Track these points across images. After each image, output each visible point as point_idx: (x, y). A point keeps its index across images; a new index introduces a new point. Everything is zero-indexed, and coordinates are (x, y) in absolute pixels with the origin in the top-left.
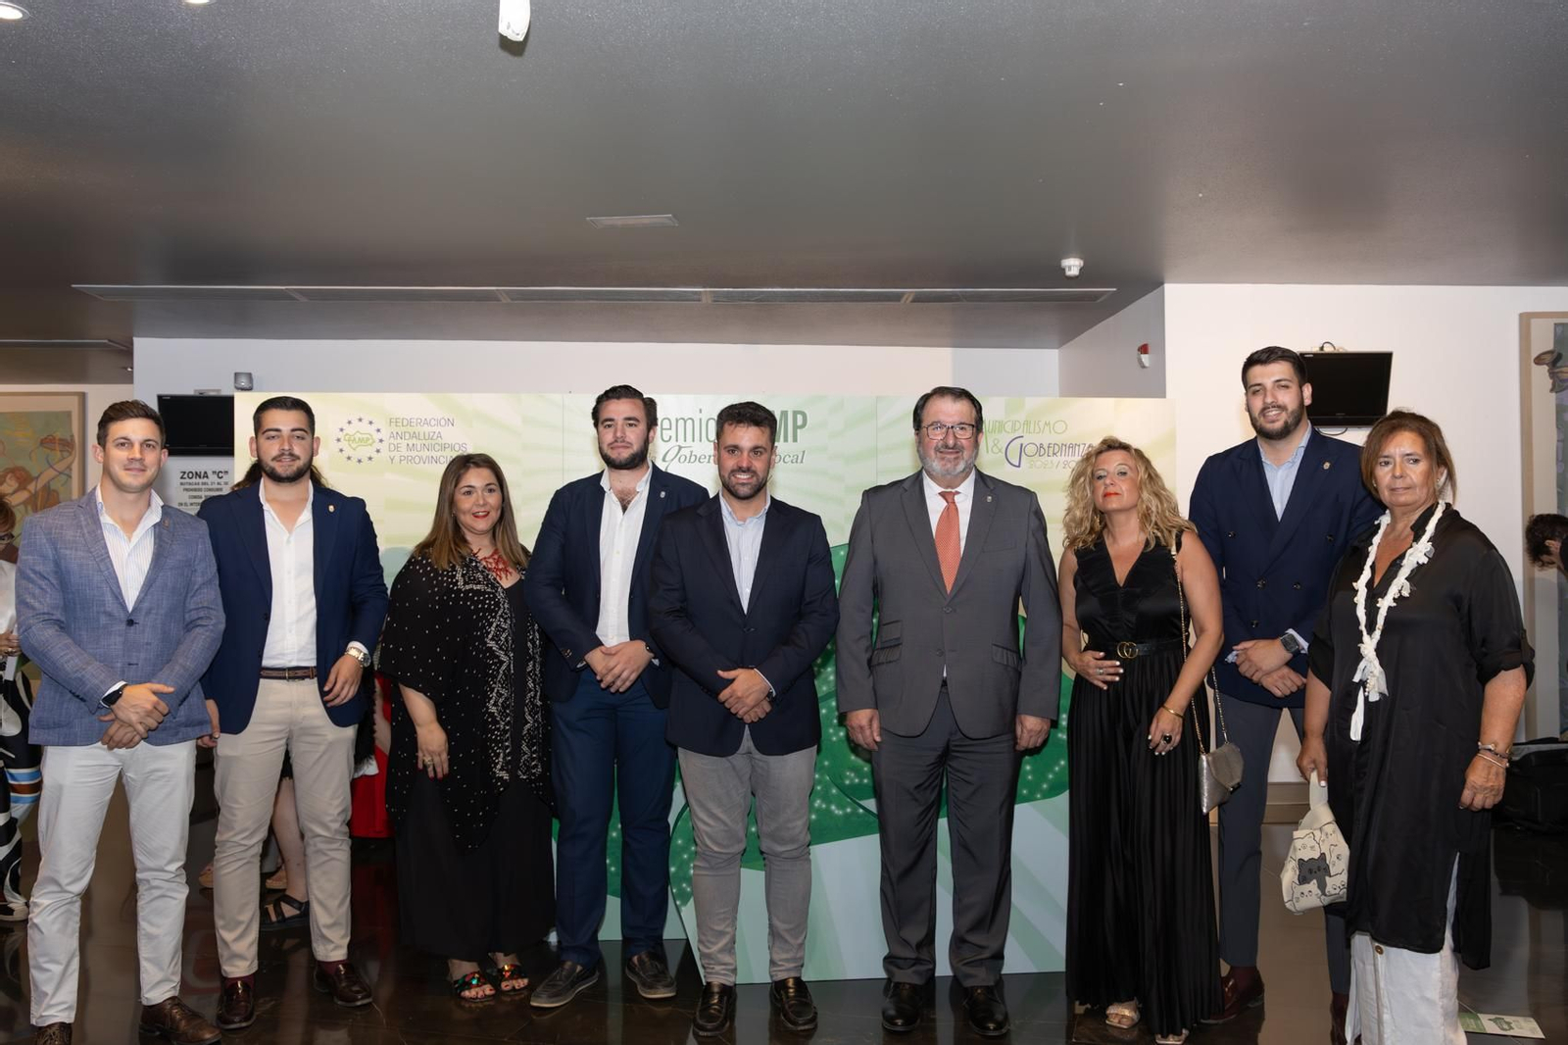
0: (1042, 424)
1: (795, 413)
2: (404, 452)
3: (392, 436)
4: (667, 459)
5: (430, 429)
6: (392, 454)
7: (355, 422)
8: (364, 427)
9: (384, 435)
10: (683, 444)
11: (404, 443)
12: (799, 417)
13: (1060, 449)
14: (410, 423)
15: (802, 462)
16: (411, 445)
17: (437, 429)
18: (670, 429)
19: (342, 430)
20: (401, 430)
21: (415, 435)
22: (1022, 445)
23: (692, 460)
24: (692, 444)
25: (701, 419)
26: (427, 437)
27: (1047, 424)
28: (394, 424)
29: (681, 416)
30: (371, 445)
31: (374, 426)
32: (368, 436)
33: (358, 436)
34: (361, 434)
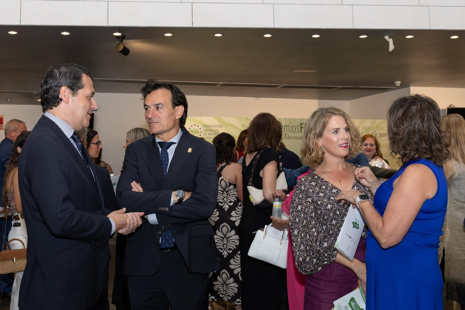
0: (381, 128)
2: (208, 135)
3: (204, 130)
5: (216, 128)
6: (204, 136)
7: (193, 126)
8: (196, 128)
9: (202, 130)
10: (286, 133)
11: (208, 133)
13: (385, 135)
14: (209, 126)
16: (210, 133)
17: (217, 128)
19: (189, 128)
20: (207, 128)
21: (211, 130)
22: (376, 134)
23: (289, 138)
24: (289, 133)
25: (291, 126)
26: (214, 131)
27: (382, 128)
28: (205, 127)
29: (286, 125)
30: (198, 133)
31: (199, 127)
32: (197, 130)
33: (194, 130)
34: (195, 130)
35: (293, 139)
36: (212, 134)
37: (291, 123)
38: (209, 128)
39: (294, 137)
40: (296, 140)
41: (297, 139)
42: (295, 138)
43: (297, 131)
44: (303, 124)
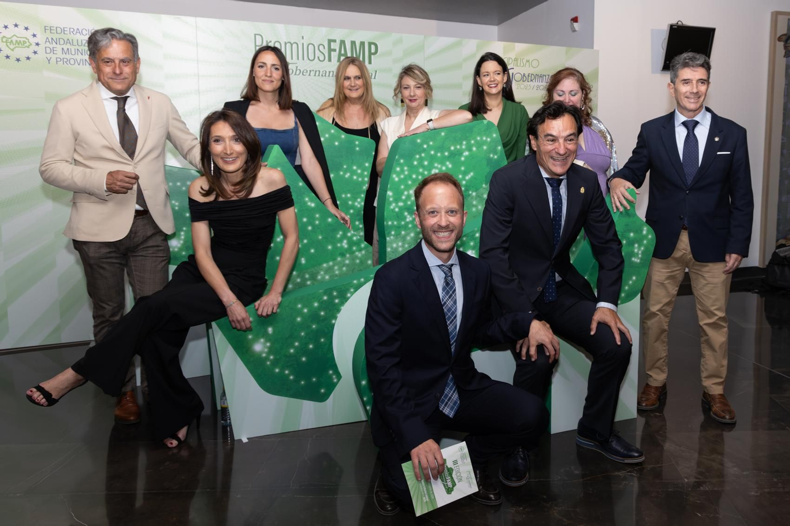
0: (525, 61)
1: (370, 44)
2: (60, 54)
3: (47, 40)
5: (82, 38)
6: (49, 56)
7: (11, 27)
9: (40, 38)
11: (59, 48)
12: (373, 47)
13: (535, 78)
14: (63, 31)
15: (375, 78)
16: (65, 49)
20: (55, 36)
21: (68, 41)
23: (298, 73)
24: (297, 62)
25: (303, 44)
26: (80, 44)
27: (528, 61)
28: (48, 31)
29: (289, 41)
30: (28, 47)
31: (30, 32)
32: (25, 39)
33: (14, 39)
34: (18, 37)
35: (310, 75)
36: (73, 53)
37: (303, 37)
38: (62, 36)
39: (310, 71)
40: (317, 78)
41: (319, 75)
43: (318, 57)
44: (335, 41)
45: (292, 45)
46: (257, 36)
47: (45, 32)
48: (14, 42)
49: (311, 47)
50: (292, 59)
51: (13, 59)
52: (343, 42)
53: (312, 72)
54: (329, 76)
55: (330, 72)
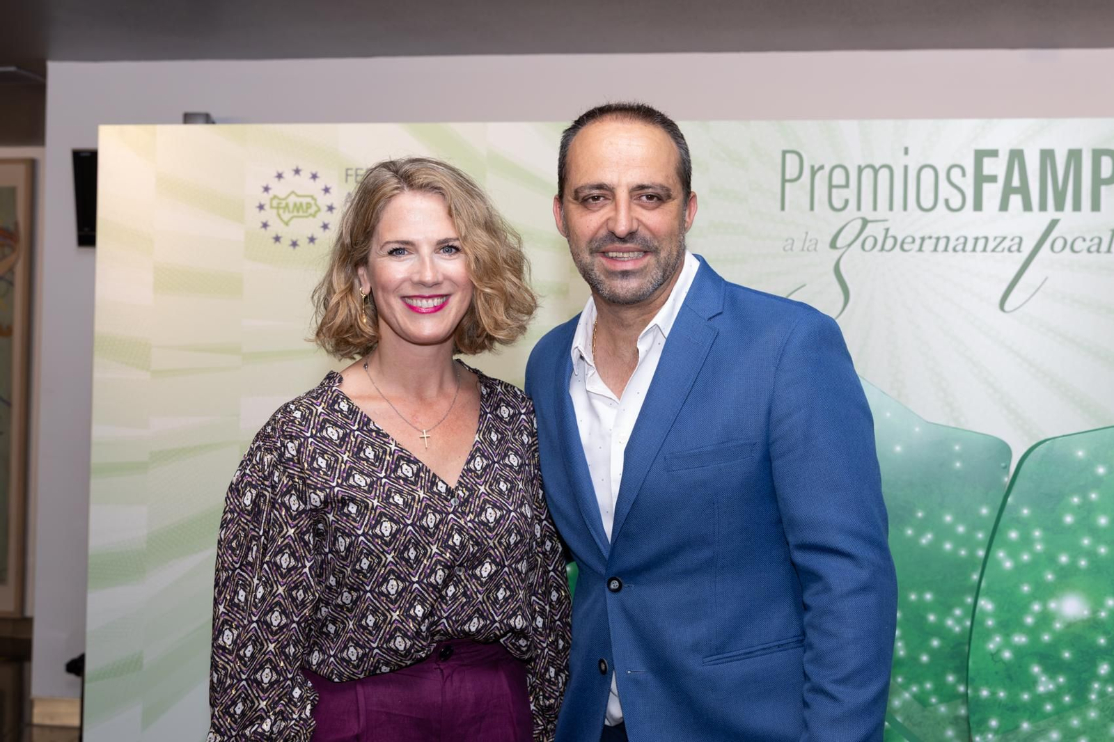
1: (1097, 154)
4: (839, 244)
7: (288, 175)
8: (303, 183)
9: (336, 197)
10: (870, 216)
12: (1105, 162)
15: (1109, 251)
18: (847, 186)
19: (266, 189)
23: (888, 246)
24: (889, 215)
25: (906, 168)
28: (352, 180)
29: (869, 162)
30: (314, 215)
31: (320, 183)
32: (309, 200)
33: (293, 199)
34: (298, 196)
35: (920, 250)
37: (906, 151)
39: (923, 239)
40: (940, 256)
41: (946, 250)
42: (929, 245)
43: (947, 201)
44: (994, 153)
45: (876, 172)
46: (788, 156)
47: (347, 181)
48: (291, 206)
49: (927, 175)
50: (875, 209)
51: (286, 242)
52: (1017, 156)
53: (927, 242)
54: (974, 250)
55: (977, 239)
